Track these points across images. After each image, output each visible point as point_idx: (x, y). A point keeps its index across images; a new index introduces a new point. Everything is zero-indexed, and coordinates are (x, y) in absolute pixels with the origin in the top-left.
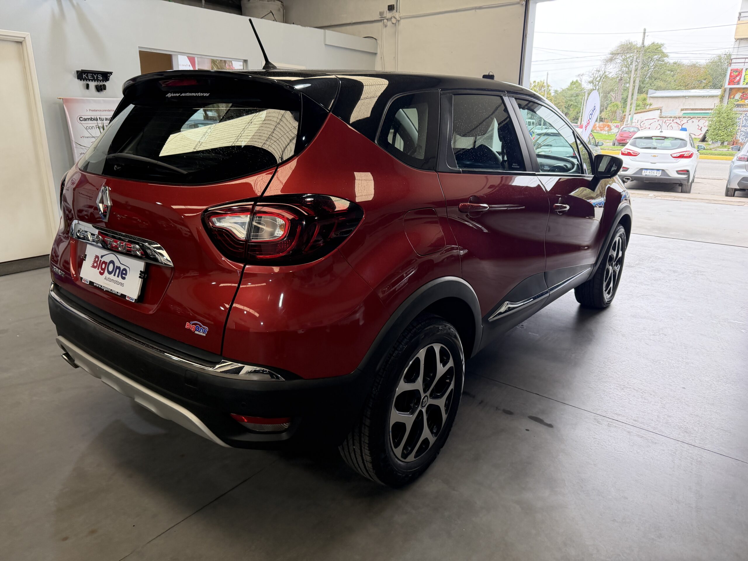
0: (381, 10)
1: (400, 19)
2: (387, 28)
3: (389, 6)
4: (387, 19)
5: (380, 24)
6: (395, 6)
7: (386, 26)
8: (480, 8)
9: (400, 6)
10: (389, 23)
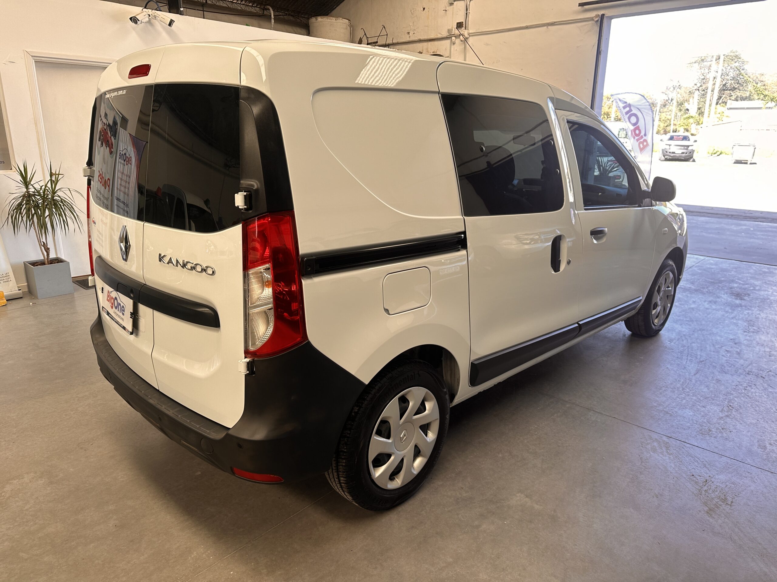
0: (450, 28)
1: (468, 37)
2: (456, 44)
3: (458, 23)
4: (455, 37)
5: (448, 41)
6: (464, 23)
7: (454, 44)
8: (553, 24)
9: (469, 23)
10: (458, 41)
